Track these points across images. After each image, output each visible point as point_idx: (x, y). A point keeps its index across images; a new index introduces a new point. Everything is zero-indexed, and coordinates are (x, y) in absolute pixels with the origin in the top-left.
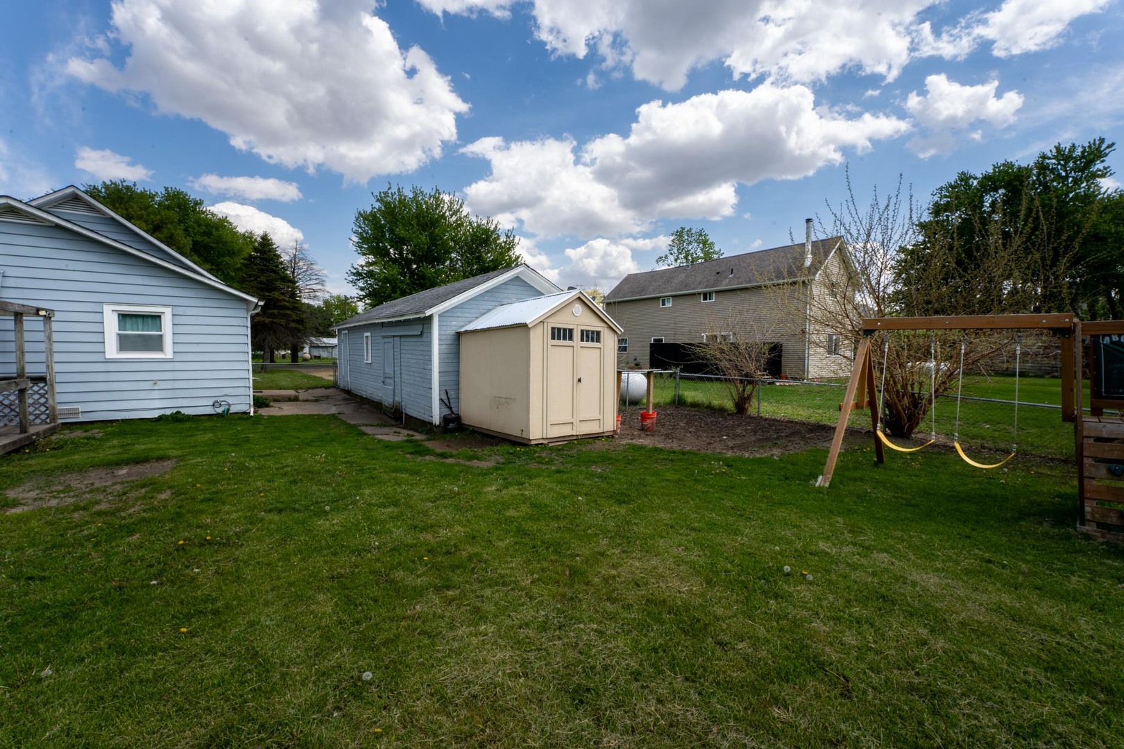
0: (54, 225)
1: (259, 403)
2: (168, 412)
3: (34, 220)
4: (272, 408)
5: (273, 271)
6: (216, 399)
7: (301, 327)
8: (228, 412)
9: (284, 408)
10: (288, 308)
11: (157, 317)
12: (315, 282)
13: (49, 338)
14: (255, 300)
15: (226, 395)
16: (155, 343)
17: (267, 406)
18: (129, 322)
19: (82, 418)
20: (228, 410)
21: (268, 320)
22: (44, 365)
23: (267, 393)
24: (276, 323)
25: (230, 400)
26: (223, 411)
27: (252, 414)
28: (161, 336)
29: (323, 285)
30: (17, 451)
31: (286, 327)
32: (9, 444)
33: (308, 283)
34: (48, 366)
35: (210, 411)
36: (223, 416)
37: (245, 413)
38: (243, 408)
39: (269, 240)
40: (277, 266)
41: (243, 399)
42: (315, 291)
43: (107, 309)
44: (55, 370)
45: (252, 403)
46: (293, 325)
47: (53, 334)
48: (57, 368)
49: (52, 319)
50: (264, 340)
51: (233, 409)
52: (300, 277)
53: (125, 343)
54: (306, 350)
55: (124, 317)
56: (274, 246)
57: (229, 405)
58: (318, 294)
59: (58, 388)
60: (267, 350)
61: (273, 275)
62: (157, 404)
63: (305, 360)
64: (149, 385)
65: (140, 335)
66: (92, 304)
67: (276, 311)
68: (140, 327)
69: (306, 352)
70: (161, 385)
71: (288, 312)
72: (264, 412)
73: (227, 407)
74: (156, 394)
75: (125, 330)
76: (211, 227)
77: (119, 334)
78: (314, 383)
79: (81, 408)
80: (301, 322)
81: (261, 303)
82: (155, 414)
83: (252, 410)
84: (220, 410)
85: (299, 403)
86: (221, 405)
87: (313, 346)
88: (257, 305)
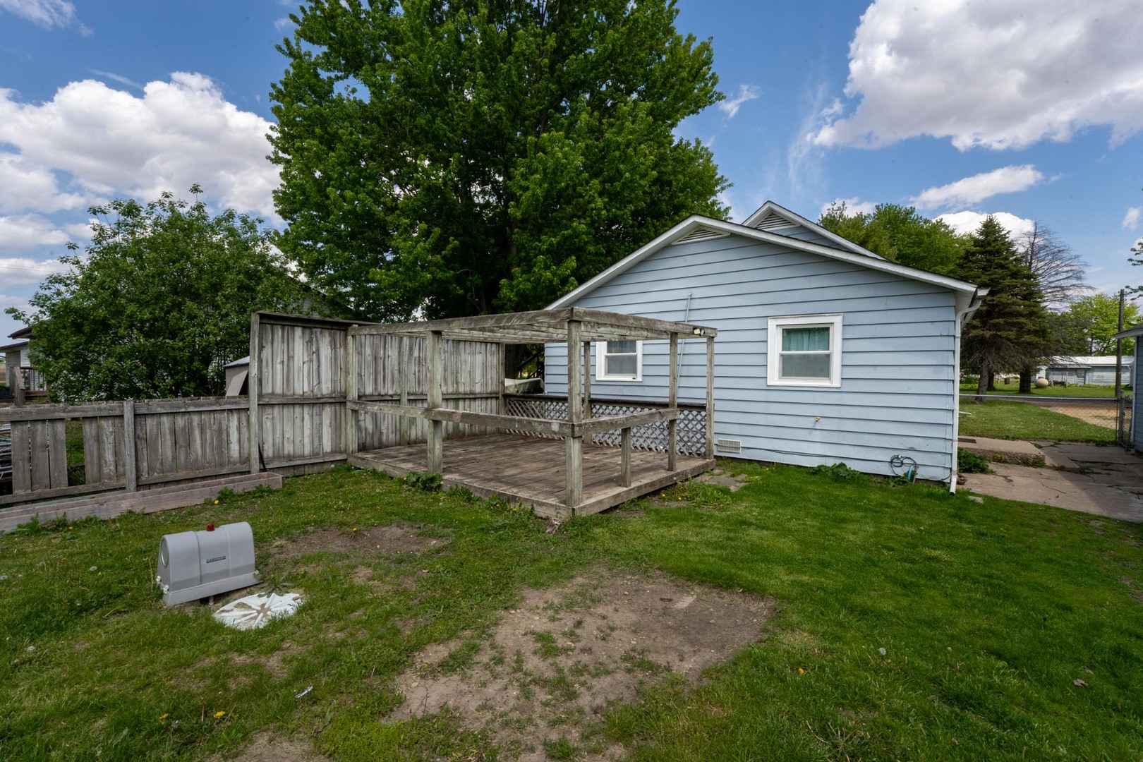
0: (729, 234)
1: (970, 464)
2: (830, 463)
3: (715, 234)
4: (991, 477)
5: (1001, 266)
6: (896, 453)
7: (1040, 340)
8: (912, 476)
9: (1017, 479)
10: (1021, 315)
11: (824, 331)
12: (1065, 275)
13: (711, 361)
14: (970, 288)
15: (912, 449)
16: (820, 367)
17: (983, 470)
18: (793, 337)
19: (742, 455)
20: (914, 473)
21: (988, 334)
22: (705, 390)
23: (985, 444)
24: (1000, 336)
25: (919, 458)
26: (906, 475)
27: (953, 489)
28: (828, 356)
29: (1079, 278)
30: (656, 493)
31: (1016, 342)
32: (646, 485)
33: (1052, 279)
34: (708, 393)
35: (885, 470)
36: (904, 482)
37: (942, 483)
38: (939, 474)
39: (995, 226)
40: (1006, 259)
41: (939, 460)
42: (1063, 288)
43: (772, 324)
44: (714, 397)
45: (955, 468)
46: (1027, 338)
47: (715, 357)
48: (716, 394)
49: (715, 340)
50: (982, 360)
51: (922, 473)
52: (1040, 272)
53: (791, 366)
54: (1042, 373)
55: (789, 333)
56: (1003, 233)
57: (916, 465)
58: (1068, 293)
59: (716, 417)
60: (986, 373)
61: (999, 271)
62: (818, 449)
63: (1039, 386)
64: (809, 423)
65: (804, 355)
66: (758, 320)
67: (1001, 321)
68: (805, 346)
69: (1041, 376)
70: (824, 424)
71: (1022, 320)
72: (976, 483)
73: (912, 468)
74: (817, 436)
75: (789, 350)
76: (922, 234)
77: (782, 355)
78: (1070, 432)
79: (743, 442)
80: (1041, 333)
81: (983, 293)
82: (813, 463)
83: (954, 479)
84: (900, 472)
85: (1045, 472)
86: (902, 463)
87: (1054, 369)
88: (975, 298)
